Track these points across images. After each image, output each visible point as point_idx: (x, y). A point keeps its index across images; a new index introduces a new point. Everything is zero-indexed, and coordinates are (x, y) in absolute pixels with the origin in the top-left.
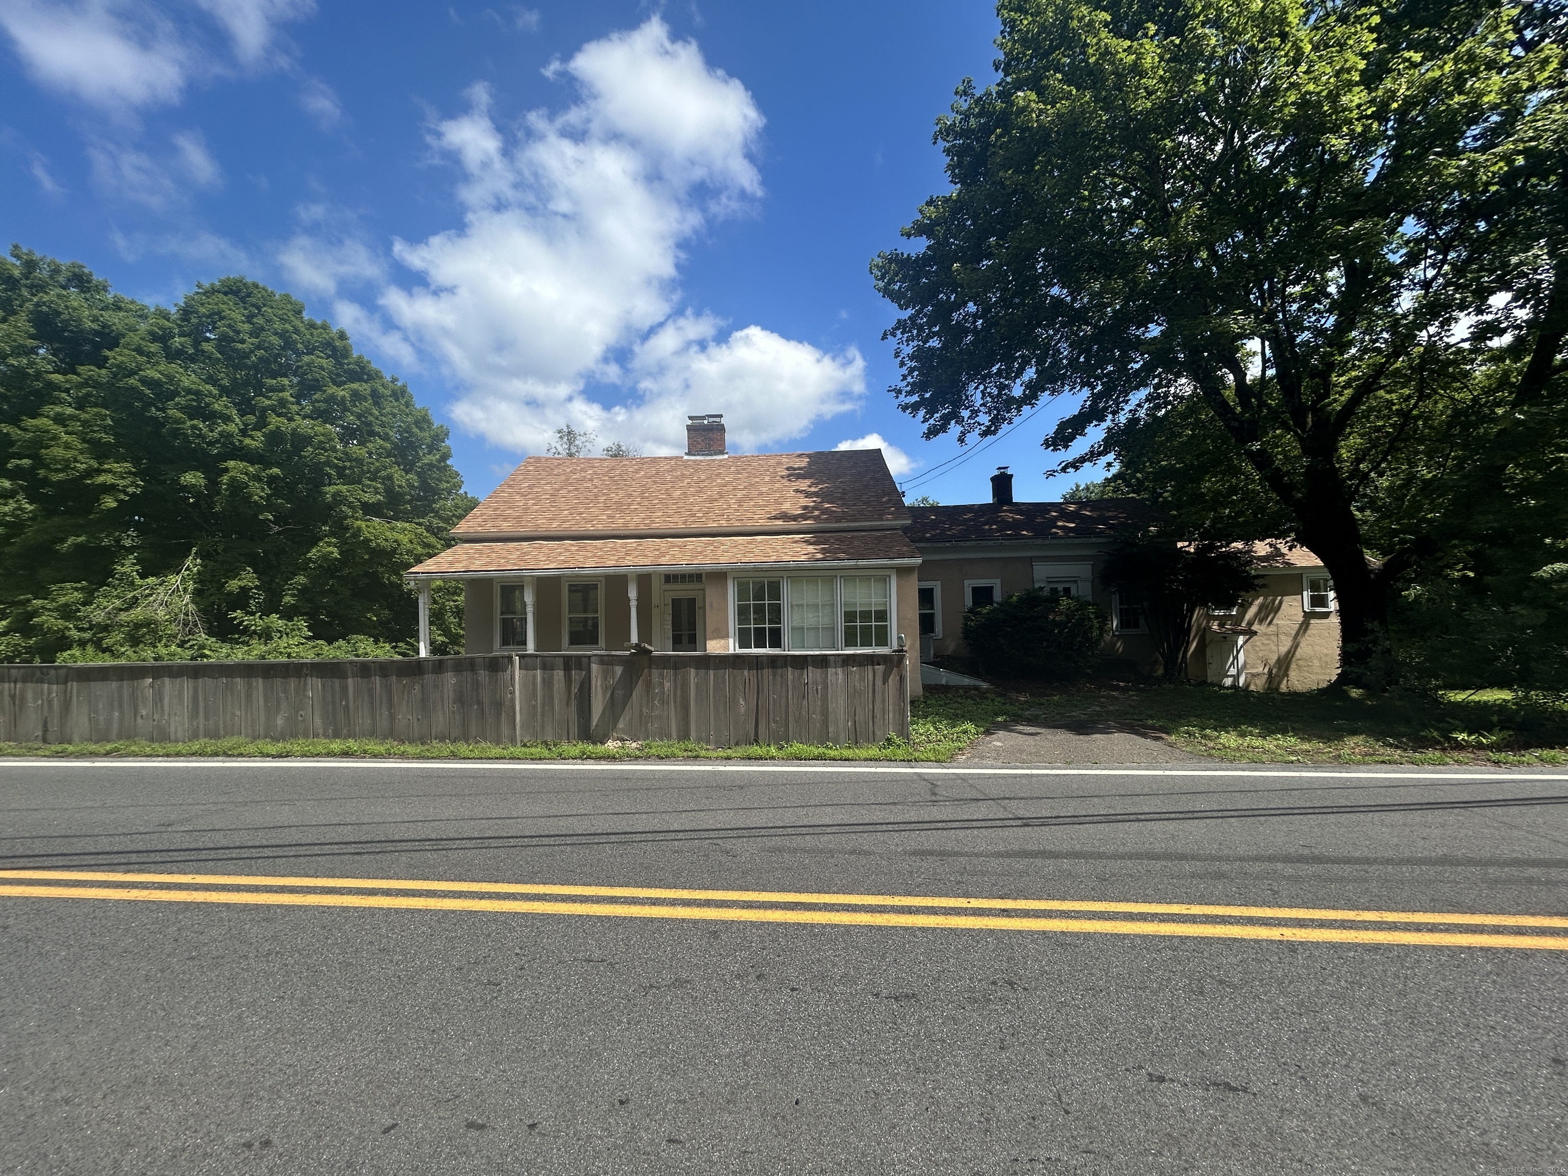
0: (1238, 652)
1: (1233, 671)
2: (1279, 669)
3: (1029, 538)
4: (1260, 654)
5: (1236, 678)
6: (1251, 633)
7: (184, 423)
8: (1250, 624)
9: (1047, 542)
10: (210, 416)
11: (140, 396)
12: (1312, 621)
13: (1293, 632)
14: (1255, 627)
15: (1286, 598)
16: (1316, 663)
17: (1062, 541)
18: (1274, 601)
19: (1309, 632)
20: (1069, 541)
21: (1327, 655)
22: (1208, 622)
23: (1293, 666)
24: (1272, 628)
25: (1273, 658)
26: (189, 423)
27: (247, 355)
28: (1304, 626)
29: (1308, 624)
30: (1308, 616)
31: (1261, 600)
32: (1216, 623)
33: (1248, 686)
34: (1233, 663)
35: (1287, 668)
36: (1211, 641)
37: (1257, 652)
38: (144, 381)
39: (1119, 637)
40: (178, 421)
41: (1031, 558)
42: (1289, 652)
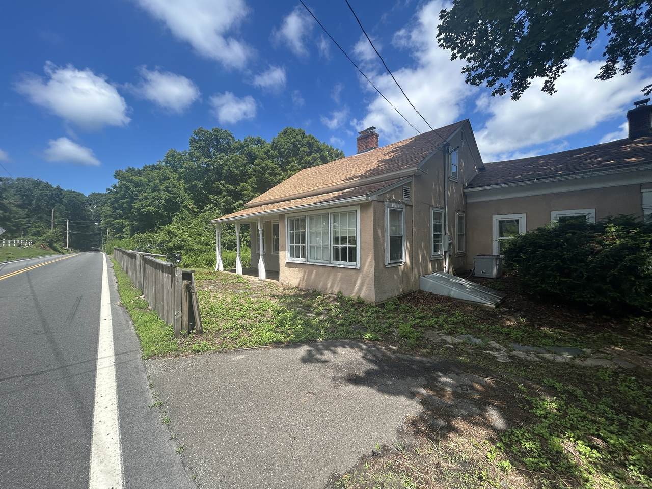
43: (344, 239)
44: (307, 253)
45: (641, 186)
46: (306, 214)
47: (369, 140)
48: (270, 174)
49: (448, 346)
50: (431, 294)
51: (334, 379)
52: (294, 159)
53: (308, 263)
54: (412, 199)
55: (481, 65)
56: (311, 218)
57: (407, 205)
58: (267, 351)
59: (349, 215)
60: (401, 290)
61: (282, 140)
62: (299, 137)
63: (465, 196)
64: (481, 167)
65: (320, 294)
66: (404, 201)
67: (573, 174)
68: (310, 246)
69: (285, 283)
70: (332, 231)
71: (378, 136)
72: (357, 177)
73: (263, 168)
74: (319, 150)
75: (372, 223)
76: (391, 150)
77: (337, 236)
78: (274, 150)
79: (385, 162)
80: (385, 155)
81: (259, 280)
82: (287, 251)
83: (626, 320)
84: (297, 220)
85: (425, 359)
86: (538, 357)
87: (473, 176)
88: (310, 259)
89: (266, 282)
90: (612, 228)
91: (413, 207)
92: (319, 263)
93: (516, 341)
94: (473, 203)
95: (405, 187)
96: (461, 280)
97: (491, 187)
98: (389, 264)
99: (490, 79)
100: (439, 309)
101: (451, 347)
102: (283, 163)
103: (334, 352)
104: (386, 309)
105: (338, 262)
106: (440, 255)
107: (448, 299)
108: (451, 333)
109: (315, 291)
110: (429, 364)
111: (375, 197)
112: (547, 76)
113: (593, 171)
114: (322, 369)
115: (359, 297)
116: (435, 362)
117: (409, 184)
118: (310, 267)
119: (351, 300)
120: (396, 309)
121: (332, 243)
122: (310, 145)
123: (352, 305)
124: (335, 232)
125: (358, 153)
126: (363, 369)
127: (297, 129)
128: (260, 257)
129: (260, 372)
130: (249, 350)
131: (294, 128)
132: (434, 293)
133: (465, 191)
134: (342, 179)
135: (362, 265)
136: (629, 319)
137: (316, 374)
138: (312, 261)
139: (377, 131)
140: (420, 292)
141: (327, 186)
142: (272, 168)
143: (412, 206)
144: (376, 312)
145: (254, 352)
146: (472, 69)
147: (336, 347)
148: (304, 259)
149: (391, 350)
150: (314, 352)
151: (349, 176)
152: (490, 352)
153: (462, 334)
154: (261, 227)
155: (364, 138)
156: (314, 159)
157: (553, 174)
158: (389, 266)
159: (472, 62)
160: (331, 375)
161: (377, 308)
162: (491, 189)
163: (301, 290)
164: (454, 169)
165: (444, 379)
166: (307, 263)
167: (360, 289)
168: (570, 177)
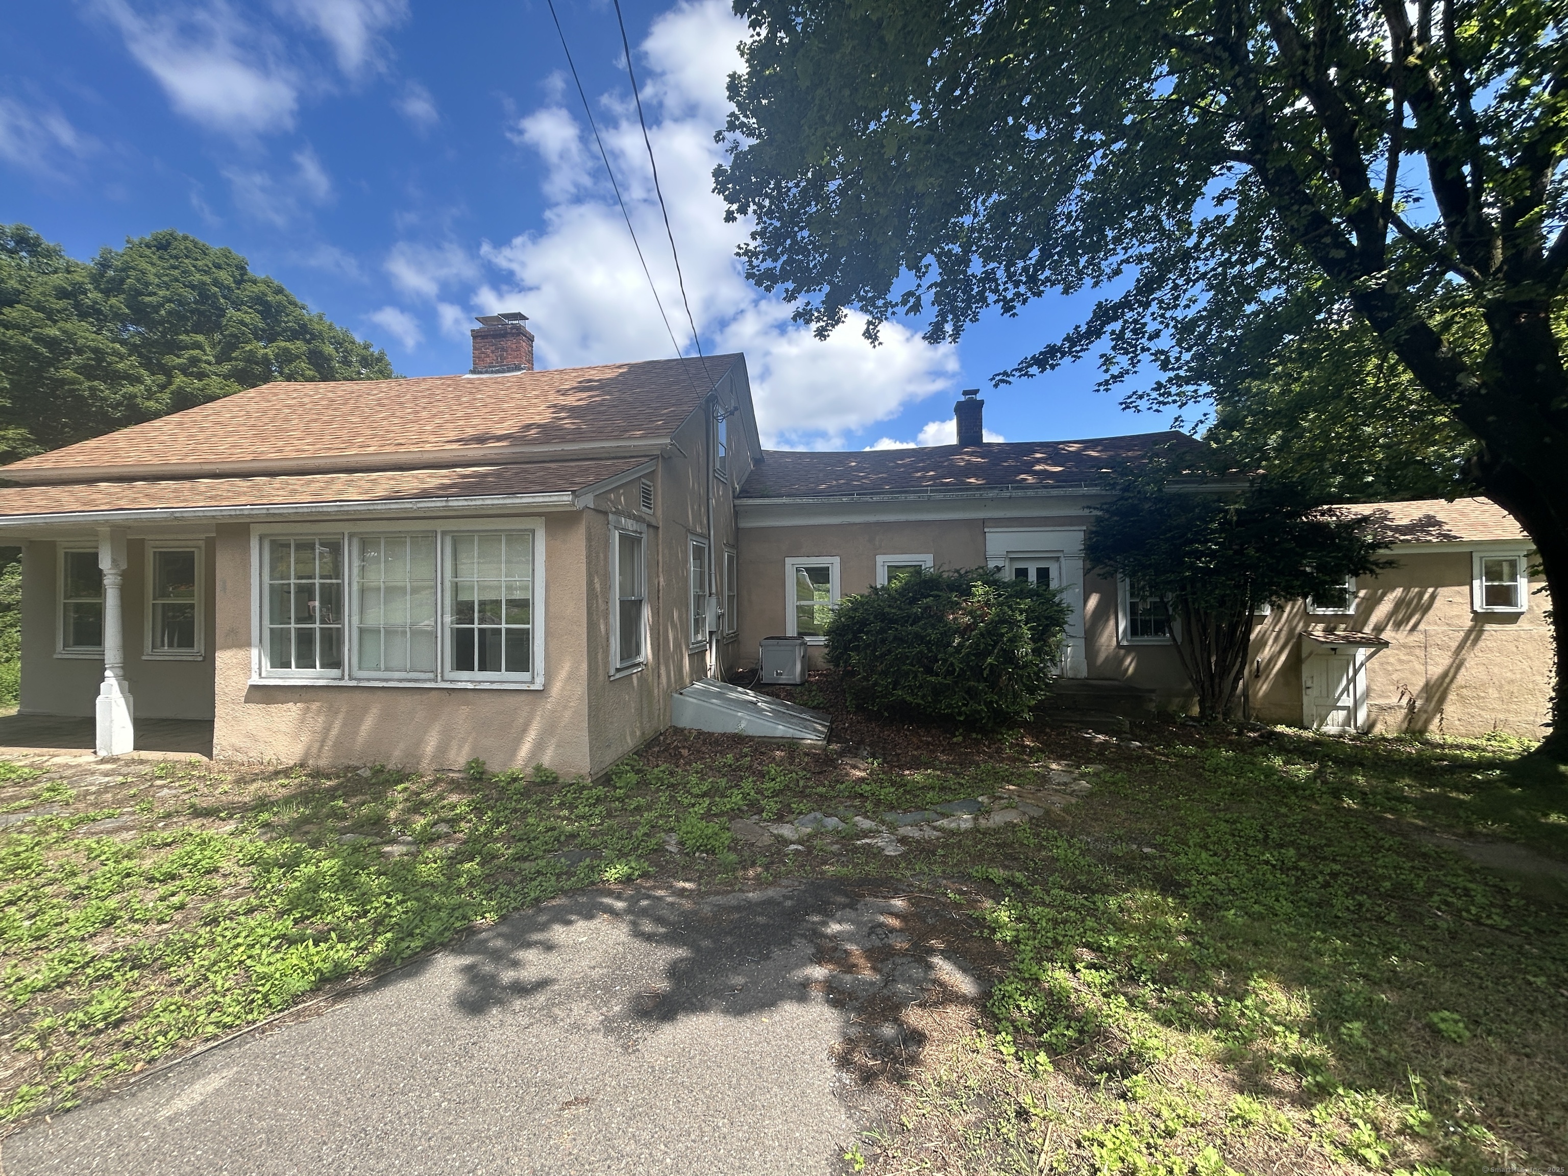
0: (1356, 672)
1: (1347, 701)
2: (1428, 700)
3: (978, 488)
4: (1395, 677)
5: (1352, 713)
6: (1381, 644)
7: (80, 384)
8: (1379, 629)
9: (1005, 494)
10: (114, 378)
11: (36, 356)
12: (1488, 627)
13: (1454, 645)
14: (1384, 636)
15: (1443, 592)
16: (1493, 693)
17: (1030, 493)
18: (1421, 595)
19: (1481, 644)
20: (1043, 492)
21: (1512, 682)
22: (1307, 625)
23: (1452, 696)
24: (1417, 637)
25: (1417, 685)
26: (87, 384)
27: (157, 308)
28: (1475, 633)
29: (1481, 631)
30: (1480, 619)
31: (1399, 592)
32: (1320, 626)
33: (1372, 725)
34: (1346, 689)
35: (1442, 700)
36: (1310, 654)
37: (1388, 673)
38: (38, 339)
39: (1129, 649)
40: (73, 382)
41: (984, 521)
42: (1445, 674)
43: (490, 608)
44: (349, 651)
45: (984, 522)
46: (347, 528)
47: (510, 343)
48: (88, 371)
49: (793, 847)
50: (700, 733)
51: (609, 1026)
52: (200, 338)
53: (353, 683)
54: (658, 513)
55: (771, 254)
56: (366, 543)
57: (649, 525)
58: (315, 1023)
59: (509, 541)
60: (638, 733)
61: (150, 267)
62: (223, 275)
63: (737, 513)
64: (758, 456)
65: (402, 777)
66: (644, 515)
67: (906, 492)
68: (361, 631)
69: (240, 757)
70: (448, 585)
71: (531, 339)
72: (499, 438)
73: (52, 343)
74: (302, 331)
75: (584, 567)
76: (576, 385)
77: (464, 597)
78: (107, 293)
79: (573, 411)
80: (564, 393)
81: (103, 761)
82: (255, 652)
83: (1000, 737)
84: (306, 547)
85: (771, 892)
86: (935, 828)
87: (747, 474)
88: (360, 668)
89: (142, 762)
90: (979, 589)
91: (660, 530)
92: (400, 680)
93: (892, 808)
94: (751, 529)
95: (643, 480)
96: (747, 694)
97: (784, 500)
98: (618, 670)
99: (790, 285)
100: (730, 766)
101: (800, 847)
102: (147, 343)
103: (549, 947)
104: (621, 788)
105: (465, 675)
106: (701, 642)
107: (737, 740)
108: (780, 818)
109: (378, 771)
110: (789, 903)
111: (588, 500)
112: (871, 313)
113: (932, 491)
114: (556, 1011)
115: (538, 769)
116: (796, 893)
117: (651, 475)
118: (359, 697)
119: (515, 780)
120: (643, 784)
121: (448, 619)
122: (268, 311)
123: (525, 793)
124: (456, 588)
125: (473, 372)
126: (661, 965)
127: (215, 248)
128: (108, 673)
129: (337, 1113)
130: (225, 1046)
131: (201, 242)
132: (706, 729)
133: (737, 502)
134: (452, 435)
135: (549, 676)
136: (1002, 734)
137: (550, 1035)
138: (370, 677)
139: (528, 326)
140: (678, 731)
141: (402, 449)
142: (96, 351)
143: (657, 528)
144: (598, 800)
145: (252, 1046)
146: (755, 254)
147: (544, 927)
148: (335, 672)
149: (682, 892)
150: (488, 968)
151: (470, 432)
152: (868, 841)
153: (800, 813)
154: (114, 561)
155: (495, 336)
156: (286, 358)
157: (876, 489)
158: (618, 676)
159: (759, 241)
160: (594, 1019)
161: (600, 791)
162: (784, 504)
163: (317, 774)
164: (722, 453)
165: (835, 928)
166: (346, 683)
167: (539, 746)
168: (902, 497)
